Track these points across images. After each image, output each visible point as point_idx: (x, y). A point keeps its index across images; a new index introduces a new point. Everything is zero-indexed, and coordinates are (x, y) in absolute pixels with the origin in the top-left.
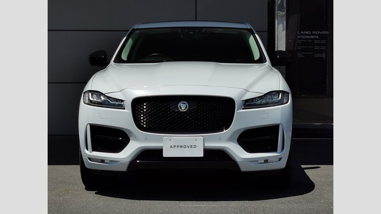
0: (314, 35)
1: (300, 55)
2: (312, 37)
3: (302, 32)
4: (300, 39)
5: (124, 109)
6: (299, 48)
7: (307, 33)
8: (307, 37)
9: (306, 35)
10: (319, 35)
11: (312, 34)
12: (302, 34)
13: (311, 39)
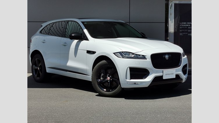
0: (188, 24)
1: (181, 34)
2: (187, 25)
4: (181, 26)
5: (146, 59)
6: (181, 31)
7: (185, 23)
8: (185, 25)
9: (184, 24)
11: (187, 24)
12: (182, 24)
13: (186, 26)
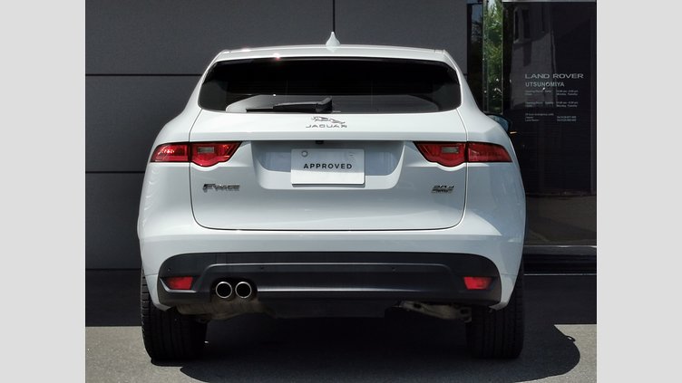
0: (556, 80)
1: (530, 118)
2: (553, 84)
3: (534, 76)
4: (530, 88)
6: (529, 104)
7: (543, 76)
8: (544, 84)
9: (541, 80)
10: (565, 80)
11: (551, 80)
12: (534, 80)
13: (550, 88)
